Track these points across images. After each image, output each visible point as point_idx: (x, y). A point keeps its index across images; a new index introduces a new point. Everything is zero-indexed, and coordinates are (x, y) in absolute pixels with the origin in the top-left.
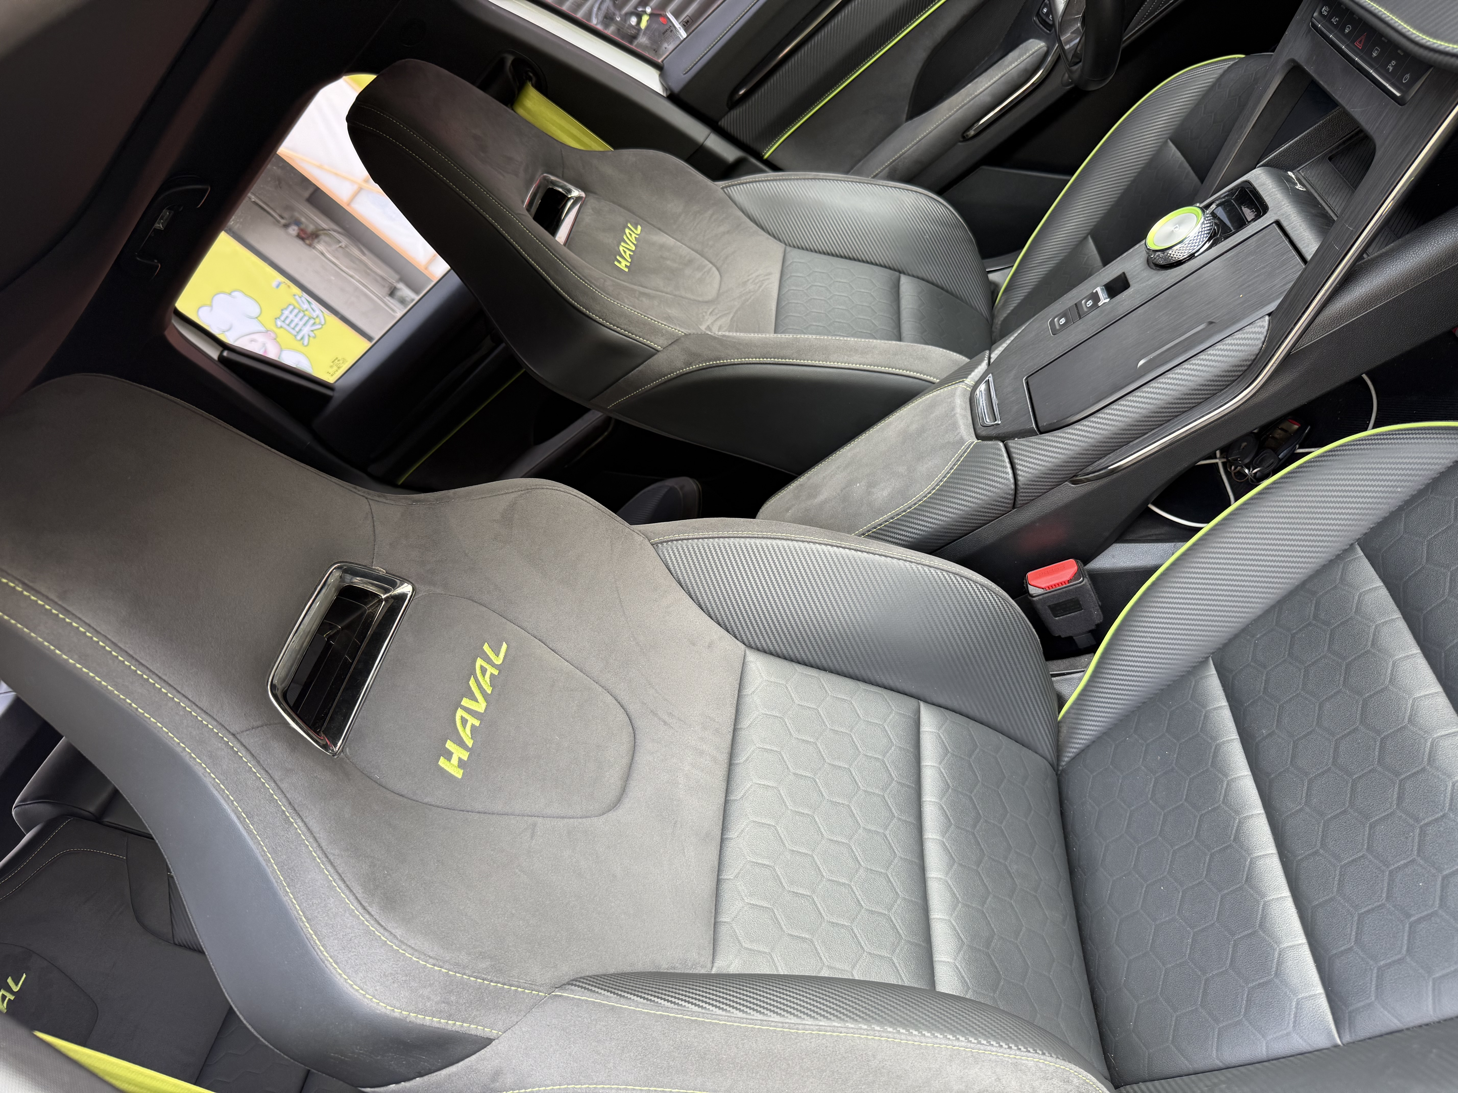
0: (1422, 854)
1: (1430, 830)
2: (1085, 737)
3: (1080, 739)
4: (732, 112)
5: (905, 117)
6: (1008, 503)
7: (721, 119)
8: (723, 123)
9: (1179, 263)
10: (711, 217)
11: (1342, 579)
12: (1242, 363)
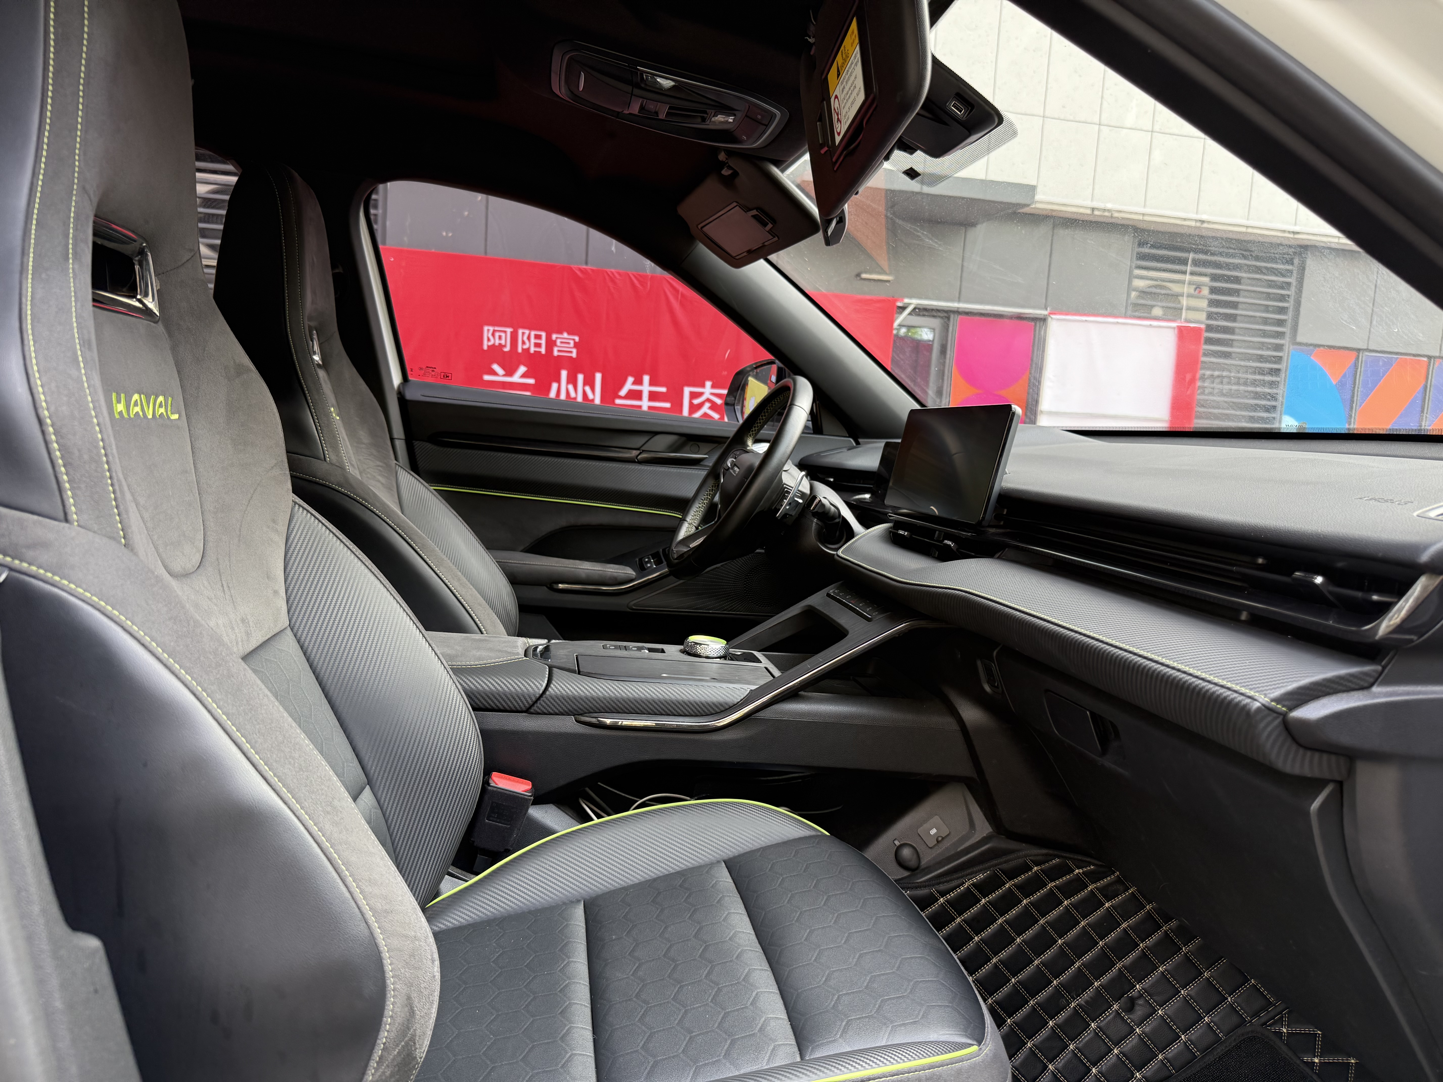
0: (714, 1001)
1: (725, 990)
2: (458, 918)
3: (453, 919)
4: (427, 444)
5: (522, 548)
6: (525, 706)
7: (417, 440)
8: (417, 444)
9: (699, 656)
10: (379, 466)
11: (707, 872)
12: (720, 706)
